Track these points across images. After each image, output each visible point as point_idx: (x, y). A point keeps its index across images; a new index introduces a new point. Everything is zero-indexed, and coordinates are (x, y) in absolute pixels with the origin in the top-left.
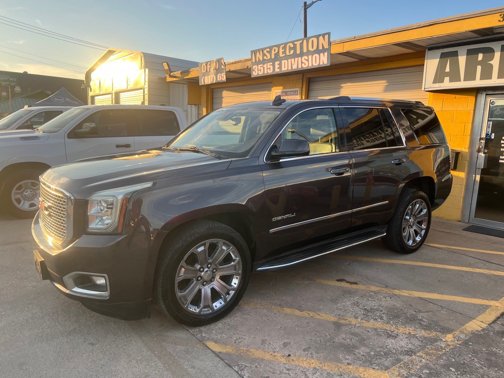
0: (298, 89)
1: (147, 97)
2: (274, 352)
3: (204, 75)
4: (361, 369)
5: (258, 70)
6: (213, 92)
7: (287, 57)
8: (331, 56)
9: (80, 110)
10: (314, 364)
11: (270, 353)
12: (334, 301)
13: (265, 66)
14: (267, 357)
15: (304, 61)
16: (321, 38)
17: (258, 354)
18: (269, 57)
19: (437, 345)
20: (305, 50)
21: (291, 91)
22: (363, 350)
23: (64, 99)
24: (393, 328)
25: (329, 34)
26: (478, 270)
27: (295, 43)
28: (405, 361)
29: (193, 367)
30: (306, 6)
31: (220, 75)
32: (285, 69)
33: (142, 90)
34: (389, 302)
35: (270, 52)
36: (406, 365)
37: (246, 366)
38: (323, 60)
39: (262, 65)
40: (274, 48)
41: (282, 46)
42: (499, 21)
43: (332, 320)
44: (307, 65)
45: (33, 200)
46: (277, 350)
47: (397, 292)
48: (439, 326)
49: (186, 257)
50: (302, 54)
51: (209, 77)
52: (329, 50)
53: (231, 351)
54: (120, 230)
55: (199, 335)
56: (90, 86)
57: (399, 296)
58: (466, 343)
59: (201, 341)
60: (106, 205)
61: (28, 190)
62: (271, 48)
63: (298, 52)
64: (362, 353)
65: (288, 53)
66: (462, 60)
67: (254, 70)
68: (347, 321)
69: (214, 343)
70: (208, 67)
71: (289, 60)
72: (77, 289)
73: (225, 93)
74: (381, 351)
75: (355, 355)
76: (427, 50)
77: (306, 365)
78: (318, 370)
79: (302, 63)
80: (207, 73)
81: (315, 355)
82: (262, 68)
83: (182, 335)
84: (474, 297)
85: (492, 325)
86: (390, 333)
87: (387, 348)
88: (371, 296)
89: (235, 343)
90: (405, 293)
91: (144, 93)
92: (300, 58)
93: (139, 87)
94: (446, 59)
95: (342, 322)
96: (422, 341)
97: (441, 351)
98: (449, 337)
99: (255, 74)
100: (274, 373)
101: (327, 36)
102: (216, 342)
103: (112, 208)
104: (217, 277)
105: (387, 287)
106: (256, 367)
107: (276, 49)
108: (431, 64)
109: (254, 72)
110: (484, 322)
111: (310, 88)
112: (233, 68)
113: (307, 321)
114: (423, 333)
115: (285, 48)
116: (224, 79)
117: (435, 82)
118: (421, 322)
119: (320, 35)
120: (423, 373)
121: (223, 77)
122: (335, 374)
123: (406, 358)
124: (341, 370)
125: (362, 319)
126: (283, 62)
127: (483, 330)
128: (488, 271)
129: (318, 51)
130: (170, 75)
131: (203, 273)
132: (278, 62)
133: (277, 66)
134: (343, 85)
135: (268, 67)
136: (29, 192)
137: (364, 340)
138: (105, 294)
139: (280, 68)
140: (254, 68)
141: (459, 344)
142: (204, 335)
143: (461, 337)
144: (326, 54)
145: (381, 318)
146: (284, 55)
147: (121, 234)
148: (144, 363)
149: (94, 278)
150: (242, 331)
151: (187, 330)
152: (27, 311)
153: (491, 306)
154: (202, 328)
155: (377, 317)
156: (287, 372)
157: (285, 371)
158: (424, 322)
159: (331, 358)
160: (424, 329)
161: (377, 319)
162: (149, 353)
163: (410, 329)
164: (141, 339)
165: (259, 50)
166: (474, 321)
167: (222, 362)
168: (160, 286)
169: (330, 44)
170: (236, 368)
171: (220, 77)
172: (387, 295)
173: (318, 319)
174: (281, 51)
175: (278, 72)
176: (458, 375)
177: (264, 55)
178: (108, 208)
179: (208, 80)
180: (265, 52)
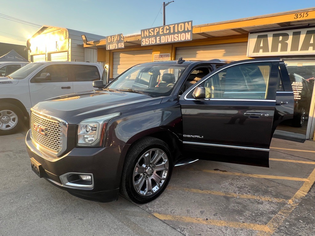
0: (169, 54)
1: (70, 57)
2: (197, 218)
3: (110, 44)
4: (252, 225)
5: (146, 42)
6: (113, 54)
7: (165, 35)
8: (193, 35)
9: (36, 64)
10: (224, 223)
11: (195, 218)
12: (218, 183)
13: (150, 39)
14: (195, 221)
15: (175, 37)
16: (186, 24)
17: (188, 219)
18: (153, 34)
19: (286, 207)
20: (176, 31)
21: (165, 55)
22: (247, 213)
23: (14, 57)
24: (258, 198)
25: (192, 21)
26: (289, 161)
27: (170, 26)
28: (274, 218)
29: (152, 231)
30: (165, 5)
31: (120, 44)
32: (163, 41)
33: (67, 52)
34: (249, 182)
35: (153, 31)
36: (275, 220)
37: (184, 228)
38: (188, 37)
39: (148, 39)
40: (156, 29)
41: (161, 28)
42: (295, 18)
43: (222, 195)
44: (177, 40)
45: (8, 123)
46: (198, 216)
47: (250, 175)
48: (282, 195)
49: (139, 160)
50: (174, 33)
51: (113, 45)
52: (191, 31)
53: (171, 219)
54: (101, 145)
55: (147, 209)
56: (29, 49)
57: (253, 178)
58: (300, 204)
59: (150, 213)
60: (91, 128)
61: (5, 117)
62: (154, 28)
63: (172, 31)
64: (248, 215)
65: (165, 32)
66: (270, 39)
67: (143, 42)
68: (231, 195)
69: (158, 214)
70: (112, 39)
71: (166, 36)
72: (69, 184)
73: (122, 55)
74: (258, 213)
75: (244, 216)
76: (249, 33)
77: (219, 225)
78: (227, 227)
79: (174, 38)
80: (111, 43)
81: (222, 218)
82: (148, 41)
83: (136, 209)
84: (293, 176)
85: (309, 193)
86: (258, 201)
87: (261, 211)
88: (237, 179)
89: (171, 213)
90: (255, 176)
91: (68, 54)
92: (173, 35)
93: (64, 50)
94: (260, 39)
95: (228, 196)
96: (277, 205)
97: (290, 210)
98: (290, 201)
99: (143, 44)
100: (203, 232)
101: (190, 23)
102: (159, 213)
103: (96, 130)
104: (155, 172)
105: (244, 172)
106: (190, 228)
107: (158, 29)
108: (252, 41)
109: (143, 43)
110: (304, 191)
111: (177, 53)
112: (129, 40)
113: (208, 196)
114: (275, 200)
115: (163, 29)
116: (123, 46)
117: (254, 52)
118: (272, 193)
119: (186, 22)
120: (286, 225)
121: (122, 45)
122: (238, 229)
123: (273, 216)
124: (240, 226)
125: (239, 193)
126: (162, 37)
127: (306, 196)
128: (295, 161)
129: (184, 32)
130: (86, 43)
131: (147, 170)
132: (159, 37)
133: (158, 40)
134: (198, 52)
135: (152, 40)
136: (5, 118)
137: (246, 206)
138: (90, 186)
139: (160, 41)
140: (143, 40)
141: (298, 206)
142: (150, 209)
143: (297, 201)
144: (189, 33)
145: (249, 192)
146: (163, 33)
147: (102, 147)
148: (120, 230)
149: (81, 176)
150: (172, 205)
151: (138, 206)
152: (28, 199)
153: (304, 181)
154: (147, 205)
155: (246, 192)
156: (210, 230)
157: (208, 229)
158: (273, 193)
159: (231, 219)
160: (275, 197)
161: (247, 193)
162: (120, 223)
163: (267, 198)
164: (112, 214)
165: (146, 30)
166: (299, 191)
167: (169, 227)
168: (125, 180)
169: (192, 27)
170: (179, 230)
171: (120, 45)
172: (246, 178)
173: (214, 195)
174: (161, 30)
175: (159, 43)
176: (305, 224)
177: (149, 33)
178: (92, 130)
179: (111, 47)
180: (150, 31)
